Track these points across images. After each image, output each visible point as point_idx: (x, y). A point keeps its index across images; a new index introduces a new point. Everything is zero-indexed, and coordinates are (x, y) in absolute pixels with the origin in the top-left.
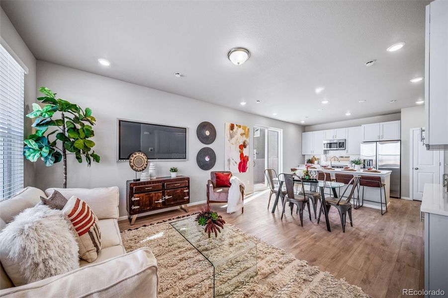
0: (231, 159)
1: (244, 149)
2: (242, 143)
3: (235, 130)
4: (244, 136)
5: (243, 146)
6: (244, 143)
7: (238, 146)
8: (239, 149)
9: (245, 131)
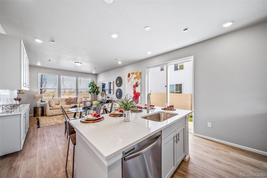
0: (128, 94)
1: (136, 88)
2: (135, 84)
3: (130, 77)
4: (136, 79)
5: (136, 85)
6: (136, 83)
7: (132, 86)
8: (133, 88)
9: (137, 76)
